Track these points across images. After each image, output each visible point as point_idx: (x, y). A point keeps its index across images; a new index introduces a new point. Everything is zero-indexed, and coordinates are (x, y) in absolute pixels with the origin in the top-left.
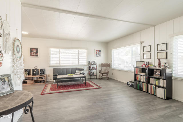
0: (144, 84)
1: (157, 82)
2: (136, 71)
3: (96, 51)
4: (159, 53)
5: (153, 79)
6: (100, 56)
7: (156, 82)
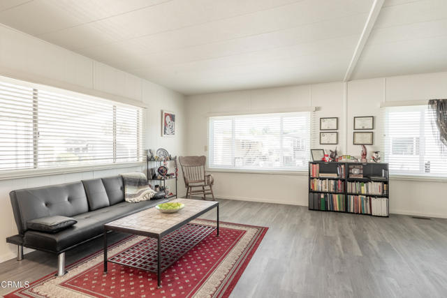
0: (336, 197)
1: (362, 187)
2: (311, 170)
3: (166, 115)
4: (356, 134)
5: (354, 184)
6: (173, 133)
7: (360, 189)
